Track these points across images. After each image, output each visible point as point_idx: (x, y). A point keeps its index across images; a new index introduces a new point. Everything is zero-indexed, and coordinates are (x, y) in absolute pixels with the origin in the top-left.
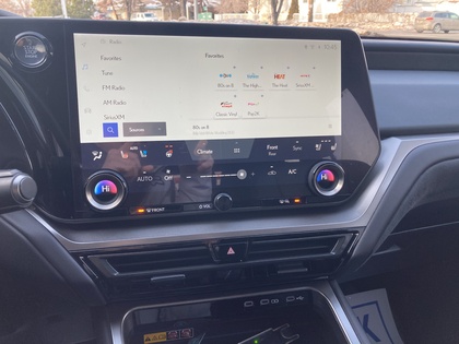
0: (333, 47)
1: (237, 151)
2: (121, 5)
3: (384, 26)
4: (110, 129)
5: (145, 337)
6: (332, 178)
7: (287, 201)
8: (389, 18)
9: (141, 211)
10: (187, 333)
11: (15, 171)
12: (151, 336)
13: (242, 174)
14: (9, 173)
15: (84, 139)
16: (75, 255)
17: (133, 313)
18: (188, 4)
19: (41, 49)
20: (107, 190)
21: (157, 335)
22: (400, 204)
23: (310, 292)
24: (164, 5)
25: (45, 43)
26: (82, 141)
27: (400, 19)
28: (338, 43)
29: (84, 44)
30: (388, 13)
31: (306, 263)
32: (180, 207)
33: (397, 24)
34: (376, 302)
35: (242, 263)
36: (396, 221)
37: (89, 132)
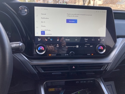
0: (105, 12)
1: (76, 40)
2: (42, 1)
3: (115, 8)
4: (43, 33)
5: (49, 89)
6: (102, 49)
7: (90, 55)
8: (116, 6)
9: (50, 55)
10: (60, 89)
11: (20, 42)
12: (50, 89)
14: (18, 43)
15: (36, 35)
16: (32, 66)
17: (46, 82)
18: (60, 1)
19: (26, 10)
20: (41, 49)
21: (52, 89)
22: (122, 57)
23: (94, 80)
24: (53, 1)
25: (27, 9)
27: (119, 6)
28: (106, 11)
29: (37, 10)
30: (116, 4)
32: (60, 55)
33: (118, 7)
34: (111, 85)
35: (76, 71)
37: (37, 33)
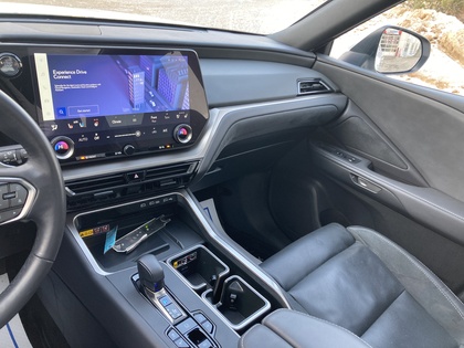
1: (135, 120)
5: (81, 233)
6: (186, 133)
7: (163, 147)
9: (83, 158)
10: (106, 228)
12: (84, 233)
13: (138, 134)
20: (62, 147)
21: (87, 231)
23: (176, 195)
26: (45, 119)
29: (41, 60)
31: (174, 179)
35: (142, 182)
36: (218, 154)
37: (48, 114)
